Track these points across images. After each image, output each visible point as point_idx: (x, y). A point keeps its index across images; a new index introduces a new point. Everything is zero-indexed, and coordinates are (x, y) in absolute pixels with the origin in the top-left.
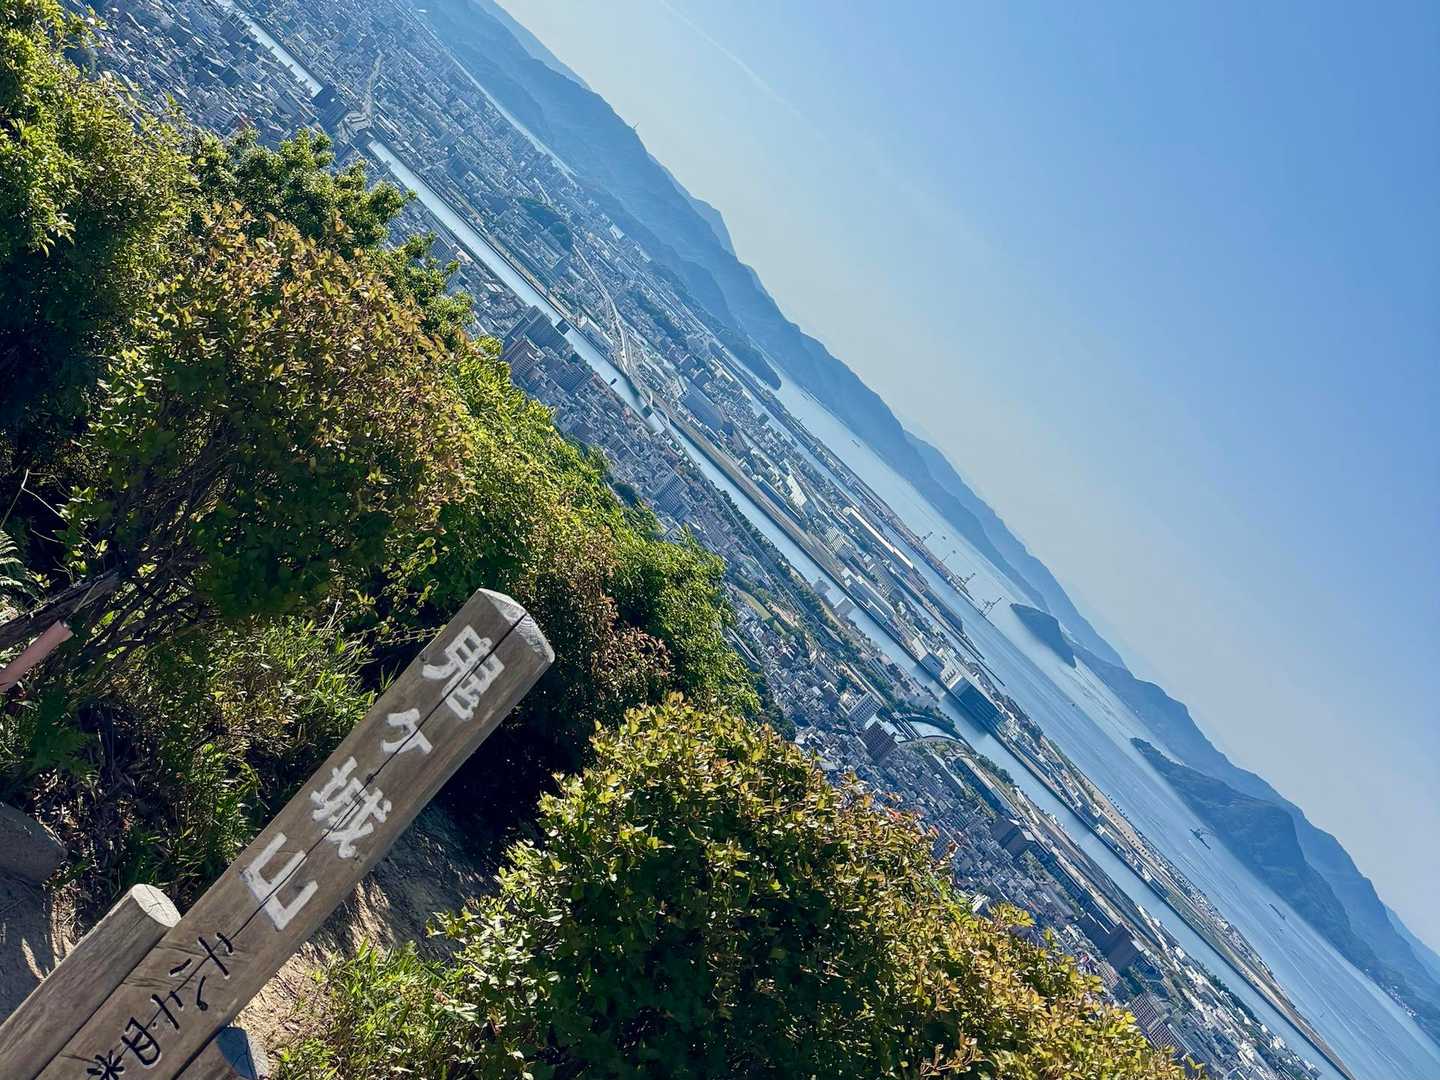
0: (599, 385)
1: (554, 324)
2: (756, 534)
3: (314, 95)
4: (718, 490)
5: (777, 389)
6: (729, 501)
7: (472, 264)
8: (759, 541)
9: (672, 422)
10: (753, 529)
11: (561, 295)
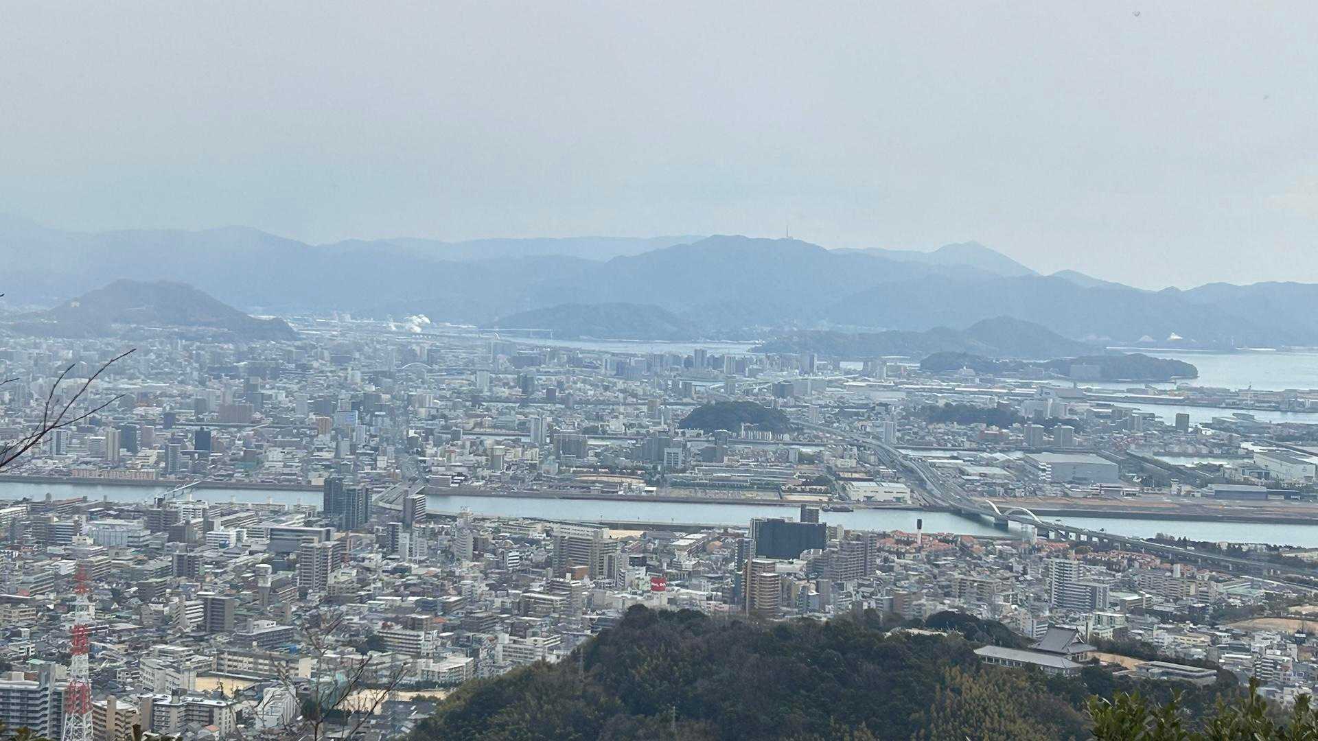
0: (908, 543)
1: (798, 519)
2: (1234, 550)
3: (320, 508)
4: (1151, 540)
5: (1196, 377)
6: (1171, 541)
7: (644, 535)
8: (1246, 555)
9: (1037, 513)
10: (1224, 547)
11: (804, 484)
